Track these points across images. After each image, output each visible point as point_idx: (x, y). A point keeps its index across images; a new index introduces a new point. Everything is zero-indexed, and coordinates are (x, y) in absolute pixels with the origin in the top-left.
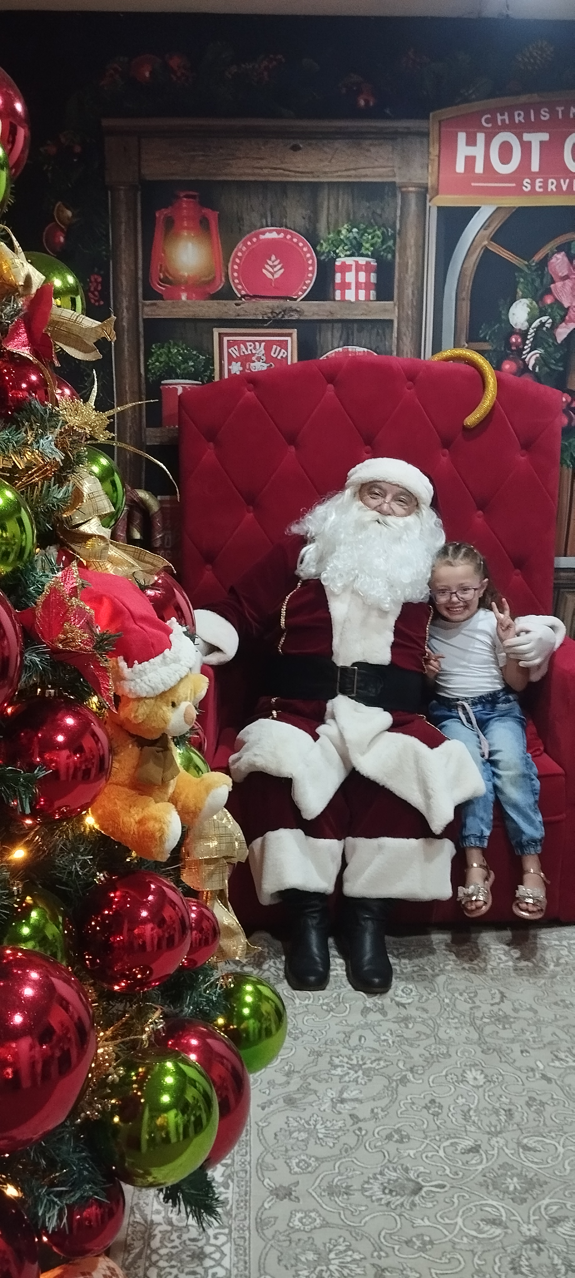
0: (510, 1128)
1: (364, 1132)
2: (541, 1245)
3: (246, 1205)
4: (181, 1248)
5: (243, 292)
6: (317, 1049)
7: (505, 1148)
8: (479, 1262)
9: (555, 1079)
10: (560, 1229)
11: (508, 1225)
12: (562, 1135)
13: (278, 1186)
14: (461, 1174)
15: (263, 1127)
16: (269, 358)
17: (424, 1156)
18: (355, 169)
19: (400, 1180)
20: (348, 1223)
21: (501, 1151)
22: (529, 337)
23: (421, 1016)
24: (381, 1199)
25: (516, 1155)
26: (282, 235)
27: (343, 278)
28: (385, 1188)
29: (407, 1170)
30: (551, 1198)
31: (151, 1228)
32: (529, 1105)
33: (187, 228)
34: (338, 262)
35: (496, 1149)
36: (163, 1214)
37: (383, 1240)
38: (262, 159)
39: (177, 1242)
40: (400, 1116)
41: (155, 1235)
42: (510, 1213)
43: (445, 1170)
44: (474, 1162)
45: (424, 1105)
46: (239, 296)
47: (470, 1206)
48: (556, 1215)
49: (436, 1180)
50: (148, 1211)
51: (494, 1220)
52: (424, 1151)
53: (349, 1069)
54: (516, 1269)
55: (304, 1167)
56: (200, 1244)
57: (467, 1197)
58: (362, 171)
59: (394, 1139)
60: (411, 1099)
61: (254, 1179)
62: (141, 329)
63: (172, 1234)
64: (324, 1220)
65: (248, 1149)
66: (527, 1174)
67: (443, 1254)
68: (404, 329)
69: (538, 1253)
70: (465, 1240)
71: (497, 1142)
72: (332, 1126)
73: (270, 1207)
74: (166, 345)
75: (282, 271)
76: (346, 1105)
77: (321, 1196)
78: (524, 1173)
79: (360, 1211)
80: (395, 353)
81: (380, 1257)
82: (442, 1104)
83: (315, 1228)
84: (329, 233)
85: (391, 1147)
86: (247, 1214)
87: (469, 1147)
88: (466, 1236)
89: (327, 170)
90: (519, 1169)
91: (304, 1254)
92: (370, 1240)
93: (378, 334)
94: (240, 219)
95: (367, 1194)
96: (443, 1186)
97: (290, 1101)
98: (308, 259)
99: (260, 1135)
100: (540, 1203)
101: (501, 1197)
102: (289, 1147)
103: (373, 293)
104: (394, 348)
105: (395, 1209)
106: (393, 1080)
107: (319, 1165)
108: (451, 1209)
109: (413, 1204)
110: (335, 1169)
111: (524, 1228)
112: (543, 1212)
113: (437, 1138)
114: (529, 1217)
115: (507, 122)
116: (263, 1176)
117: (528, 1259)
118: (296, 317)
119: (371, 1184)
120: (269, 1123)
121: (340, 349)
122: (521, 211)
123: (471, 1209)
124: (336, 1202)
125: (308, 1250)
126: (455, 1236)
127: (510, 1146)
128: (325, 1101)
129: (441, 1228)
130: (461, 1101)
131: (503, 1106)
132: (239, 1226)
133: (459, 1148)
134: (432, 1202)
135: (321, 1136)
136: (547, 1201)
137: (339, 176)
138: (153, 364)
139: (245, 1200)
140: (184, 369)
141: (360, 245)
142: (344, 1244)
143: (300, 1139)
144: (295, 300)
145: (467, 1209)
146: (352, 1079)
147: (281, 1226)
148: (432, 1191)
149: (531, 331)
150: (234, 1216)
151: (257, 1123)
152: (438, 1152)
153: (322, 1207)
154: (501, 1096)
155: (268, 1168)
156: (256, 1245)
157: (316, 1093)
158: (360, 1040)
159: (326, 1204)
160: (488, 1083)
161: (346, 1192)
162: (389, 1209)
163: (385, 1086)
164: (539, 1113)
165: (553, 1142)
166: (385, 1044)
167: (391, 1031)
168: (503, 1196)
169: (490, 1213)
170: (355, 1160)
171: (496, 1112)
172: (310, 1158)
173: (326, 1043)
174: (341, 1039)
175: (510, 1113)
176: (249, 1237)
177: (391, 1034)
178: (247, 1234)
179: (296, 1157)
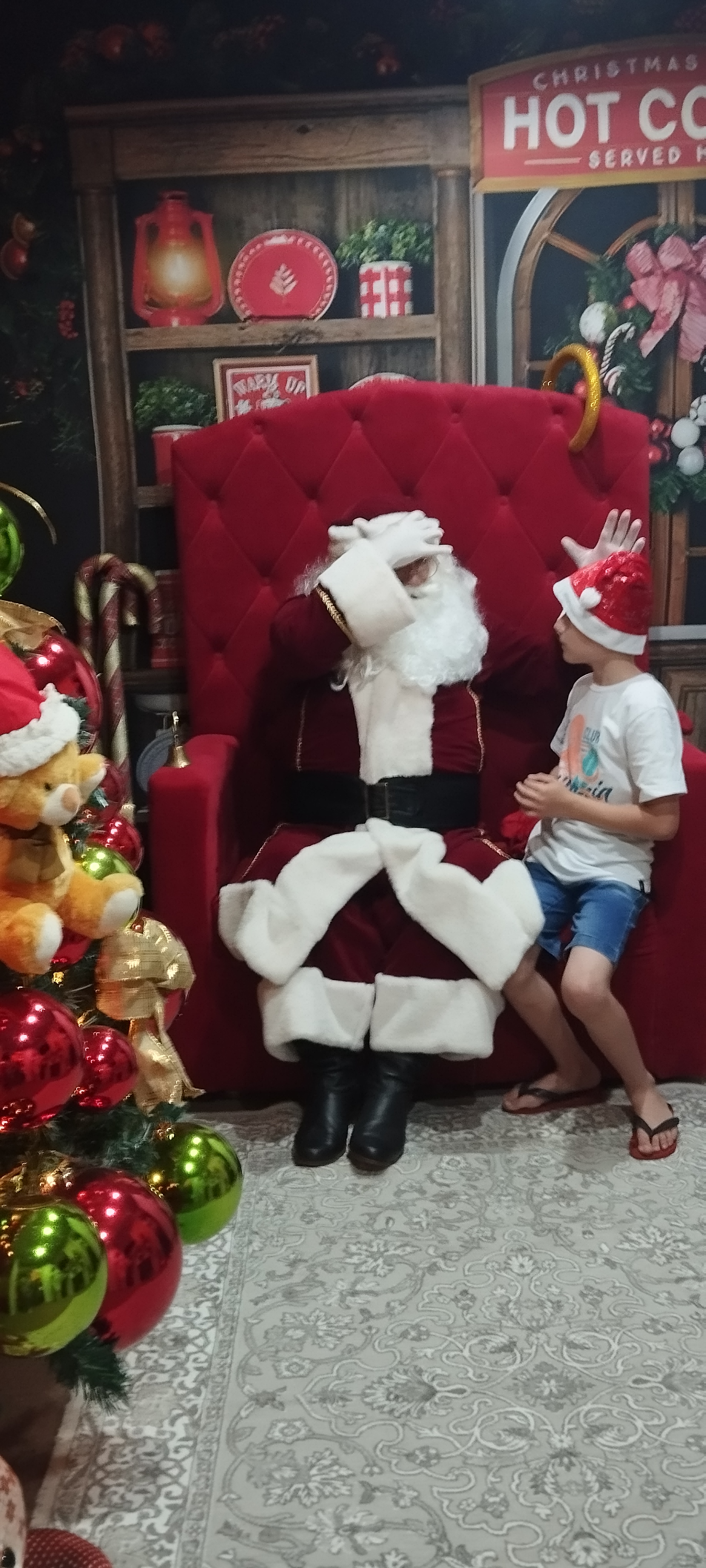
0: (556, 1322)
1: (373, 1331)
2: (573, 1459)
3: (218, 1413)
4: (132, 1464)
5: (248, 313)
6: (332, 1234)
7: (545, 1345)
8: (493, 1480)
9: (620, 1264)
10: (600, 1440)
11: (537, 1435)
12: (619, 1331)
13: (260, 1391)
14: (486, 1376)
15: (254, 1325)
16: (283, 395)
17: (445, 1355)
18: (378, 152)
19: (410, 1384)
20: (339, 1433)
21: (540, 1348)
22: (606, 351)
23: (468, 1192)
24: (383, 1407)
25: (559, 1354)
26: (291, 240)
27: (371, 288)
28: (390, 1393)
29: (420, 1372)
30: (594, 1403)
31: (99, 1443)
32: (583, 1295)
33: (176, 237)
34: (363, 270)
35: (534, 1347)
36: (117, 1425)
37: (378, 1453)
38: (263, 146)
39: (129, 1458)
40: (420, 1309)
41: (104, 1450)
42: (540, 1421)
43: (468, 1372)
44: (505, 1362)
45: (453, 1297)
46: (242, 318)
47: (492, 1414)
48: (597, 1424)
49: (455, 1384)
50: (99, 1422)
51: (520, 1429)
52: (445, 1350)
53: (368, 1257)
54: (538, 1488)
55: (294, 1370)
56: (156, 1458)
57: (490, 1403)
58: (386, 155)
59: (410, 1337)
60: (438, 1289)
61: (233, 1383)
62: (125, 365)
63: (124, 1447)
64: (311, 1429)
65: (230, 1350)
66: (569, 1375)
67: (451, 1470)
68: (449, 350)
69: (568, 1469)
70: (480, 1453)
71: (538, 1338)
72: (337, 1321)
73: (247, 1417)
74: (156, 383)
75: (294, 284)
76: (356, 1298)
77: (311, 1402)
78: (564, 1375)
79: (356, 1420)
80: (439, 380)
81: (372, 1474)
82: (476, 1295)
83: (298, 1440)
84: (350, 234)
85: (405, 1346)
86: (219, 1423)
87: (501, 1345)
88: (482, 1449)
89: (344, 154)
90: (560, 1370)
91: (280, 1470)
92: (363, 1454)
93: (417, 357)
94: (239, 223)
95: (367, 1400)
96: (462, 1391)
97: (290, 1294)
98: (326, 268)
99: (248, 1333)
100: (580, 1409)
101: (532, 1402)
102: (281, 1348)
103: (408, 307)
104: (438, 373)
105: (399, 1417)
106: (419, 1269)
107: (315, 1367)
108: (468, 1417)
109: (422, 1411)
110: (332, 1373)
111: (555, 1440)
112: (582, 1420)
113: (464, 1335)
114: (563, 1425)
115: (565, 81)
116: (244, 1382)
117: (555, 1476)
118: (313, 340)
119: (374, 1389)
120: (262, 1320)
121: (371, 378)
122: (588, 195)
123: (493, 1418)
124: (328, 1410)
125: (285, 1466)
126: (468, 1449)
127: (552, 1343)
128: (333, 1293)
129: (451, 1439)
130: (499, 1292)
131: (551, 1297)
132: (206, 1437)
133: (489, 1347)
134: (446, 1409)
135: (321, 1333)
136: (589, 1406)
137: (359, 162)
138: (142, 407)
139: (217, 1409)
140: (180, 412)
141: (389, 248)
142: (331, 1457)
143: (295, 1337)
144: (314, 318)
145: (488, 1418)
146: (369, 1269)
147: (257, 1437)
148: (447, 1397)
149: (609, 343)
150: (202, 1426)
151: (245, 1320)
152: (462, 1351)
153: (310, 1415)
154: (550, 1286)
155: (251, 1373)
156: (224, 1459)
157: (322, 1284)
158: (387, 1223)
159: (316, 1413)
160: (537, 1271)
161: (342, 1399)
162: (392, 1418)
163: (408, 1275)
164: (595, 1303)
165: (607, 1338)
166: (417, 1227)
167: (427, 1212)
168: (535, 1403)
169: (516, 1421)
170: (360, 1364)
171: (541, 1304)
172: (304, 1359)
173: (345, 1227)
174: (365, 1222)
175: (558, 1306)
176: (218, 1450)
177: (427, 1215)
178: (214, 1447)
179: (287, 1360)
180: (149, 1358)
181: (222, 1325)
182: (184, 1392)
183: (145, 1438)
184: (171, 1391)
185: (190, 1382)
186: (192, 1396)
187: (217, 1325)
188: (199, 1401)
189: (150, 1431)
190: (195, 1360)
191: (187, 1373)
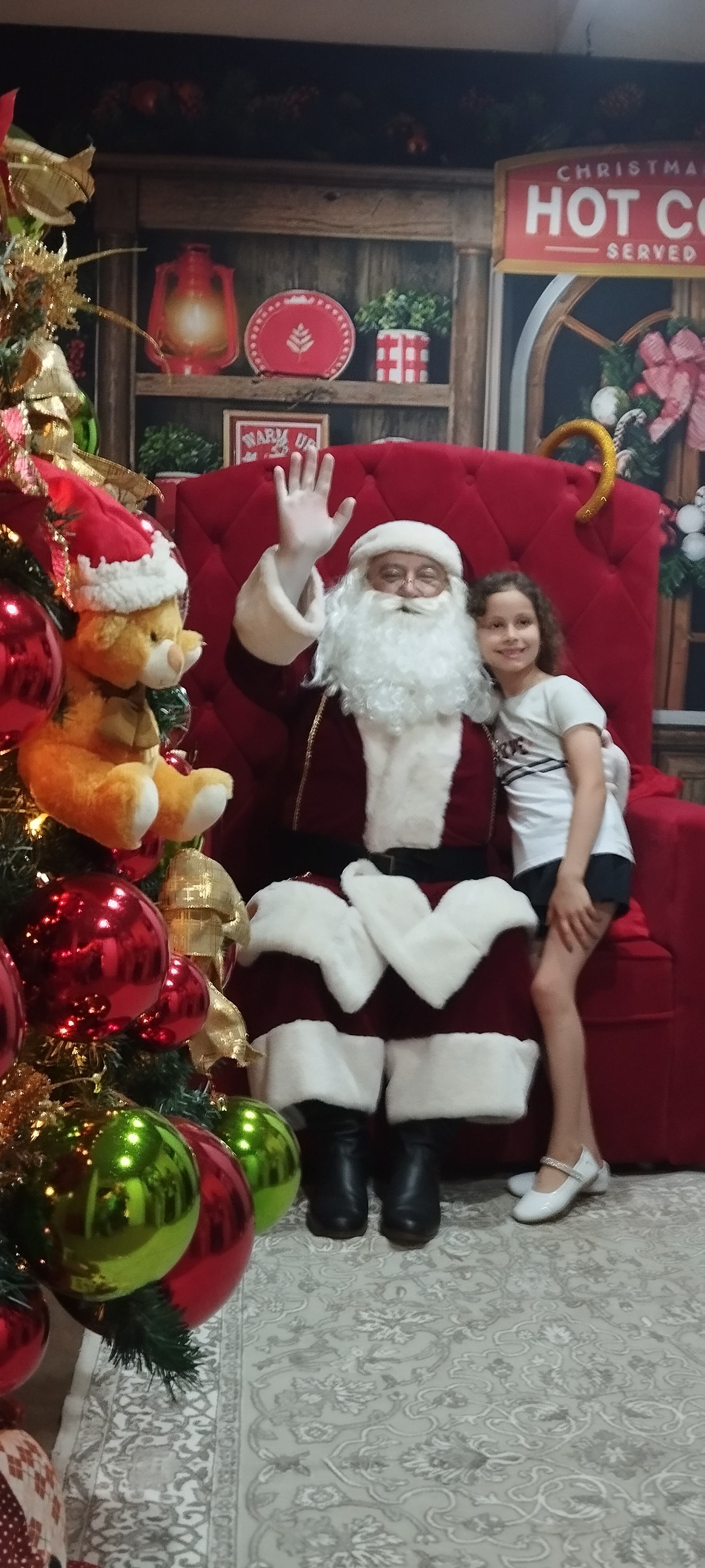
0: (608, 1391)
1: (401, 1397)
2: (660, 1527)
3: (232, 1477)
4: (135, 1528)
5: (262, 368)
6: (337, 1302)
7: (601, 1413)
8: (571, 1548)
9: (667, 1338)
10: (685, 1508)
11: (611, 1503)
12: (681, 1400)
13: (279, 1456)
15: (260, 1389)
17: (488, 1422)
18: (403, 225)
19: (454, 1451)
20: (379, 1499)
21: (596, 1417)
22: (617, 433)
23: (483, 1266)
24: (427, 1473)
25: (618, 1421)
26: (312, 301)
27: (387, 355)
29: (464, 1439)
30: (668, 1472)
31: (91, 1507)
32: (633, 1365)
33: (196, 288)
34: (381, 336)
35: (589, 1415)
36: (111, 1488)
37: (430, 1521)
39: (130, 1522)
40: (453, 1376)
41: (99, 1514)
42: (612, 1489)
43: (518, 1439)
44: (558, 1430)
45: (486, 1366)
46: (257, 372)
47: (555, 1481)
48: (678, 1491)
49: (505, 1451)
50: (89, 1484)
51: (591, 1497)
52: (487, 1417)
53: (383, 1324)
54: (625, 1556)
55: (316, 1435)
56: (164, 1524)
57: (551, 1470)
58: (410, 228)
59: (445, 1404)
60: (469, 1357)
61: (244, 1447)
62: (133, 408)
63: (123, 1512)
64: (345, 1496)
65: (237, 1413)
66: (635, 1443)
67: (519, 1538)
68: (461, 420)
69: (656, 1537)
70: (550, 1521)
71: (591, 1407)
72: (357, 1387)
73: (267, 1482)
74: (163, 429)
75: (311, 343)
76: (377, 1364)
77: (341, 1468)
78: (630, 1443)
79: (398, 1486)
81: (427, 1543)
82: (512, 1364)
83: (332, 1506)
84: (370, 301)
85: (442, 1413)
86: (234, 1488)
87: (551, 1413)
88: (552, 1517)
89: (368, 224)
90: (624, 1438)
91: (316, 1537)
92: (412, 1521)
93: (429, 424)
94: (261, 280)
95: (407, 1465)
96: (516, 1459)
97: (297, 1360)
98: (344, 331)
99: (255, 1396)
100: (654, 1477)
101: (599, 1470)
102: (296, 1412)
103: (423, 375)
105: (448, 1484)
106: (444, 1337)
107: (339, 1433)
108: (529, 1484)
109: (474, 1478)
110: (360, 1438)
111: (634, 1507)
112: (660, 1489)
113: (507, 1403)
114: (639, 1493)
115: (588, 176)
116: (258, 1445)
117: (642, 1544)
118: (327, 399)
120: (269, 1385)
121: (382, 441)
122: (605, 282)
123: (557, 1486)
124: (363, 1476)
125: (322, 1532)
126: (535, 1517)
127: (608, 1411)
128: (348, 1360)
129: (514, 1507)
130: (538, 1361)
131: (598, 1366)
132: (221, 1502)
133: (538, 1415)
134: (501, 1476)
135: (341, 1399)
136: (664, 1475)
137: (385, 233)
138: (146, 451)
139: (230, 1473)
140: (186, 459)
141: (408, 317)
142: (374, 1525)
143: (311, 1402)
144: (327, 379)
145: (551, 1484)
146: (385, 1337)
147: (283, 1503)
148: (501, 1465)
149: (620, 426)
150: (214, 1491)
151: (250, 1384)
152: (507, 1418)
153: (341, 1479)
154: (594, 1355)
155: (265, 1437)
156: (245, 1526)
157: (335, 1351)
158: (398, 1293)
159: (348, 1478)
160: (575, 1342)
161: (378, 1464)
162: (438, 1484)
163: (432, 1343)
164: (648, 1374)
165: (669, 1407)
166: (433, 1298)
167: (441, 1283)
168: (602, 1470)
169: (583, 1489)
170: (390, 1428)
171: (588, 1374)
172: (326, 1425)
173: (350, 1296)
174: (372, 1291)
175: (607, 1376)
176: (236, 1517)
177: (442, 1286)
178: (232, 1513)
179: (306, 1424)
180: (142, 1420)
181: (224, 1388)
182: (189, 1455)
183: (147, 1502)
184: (172, 1454)
185: (193, 1444)
186: (198, 1460)
187: (219, 1388)
188: (209, 1464)
189: (152, 1495)
190: (196, 1423)
191: (188, 1436)
